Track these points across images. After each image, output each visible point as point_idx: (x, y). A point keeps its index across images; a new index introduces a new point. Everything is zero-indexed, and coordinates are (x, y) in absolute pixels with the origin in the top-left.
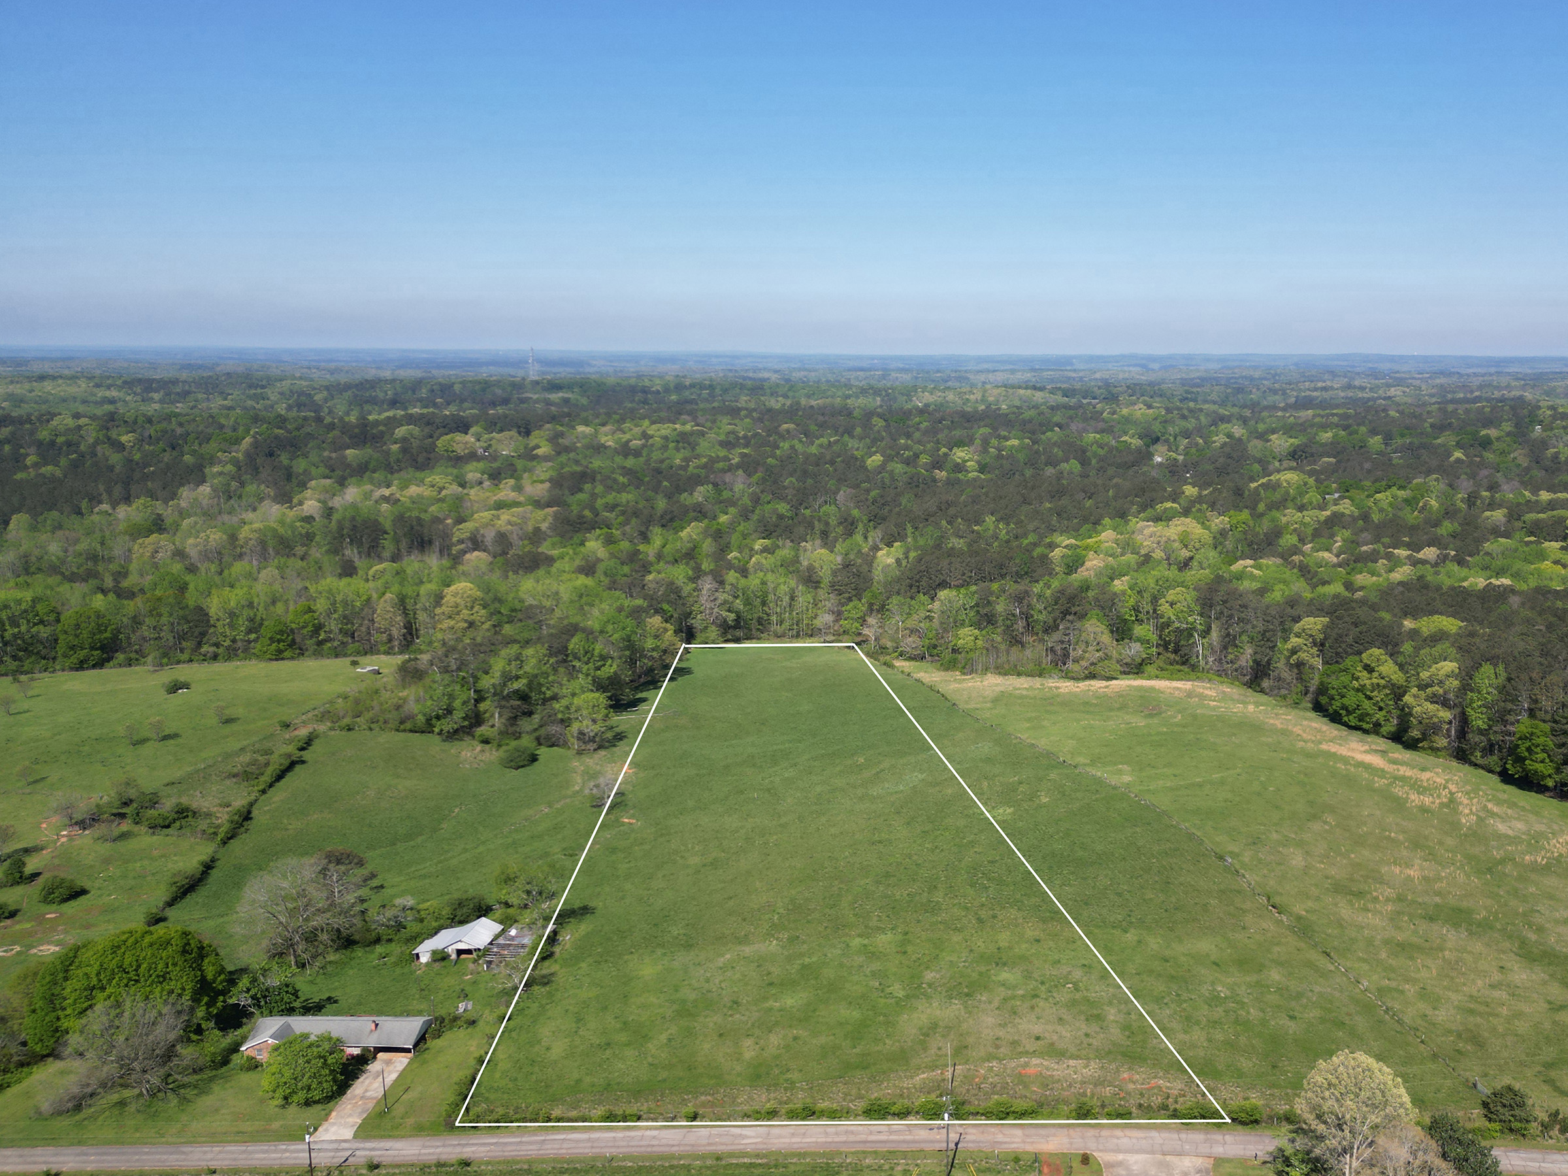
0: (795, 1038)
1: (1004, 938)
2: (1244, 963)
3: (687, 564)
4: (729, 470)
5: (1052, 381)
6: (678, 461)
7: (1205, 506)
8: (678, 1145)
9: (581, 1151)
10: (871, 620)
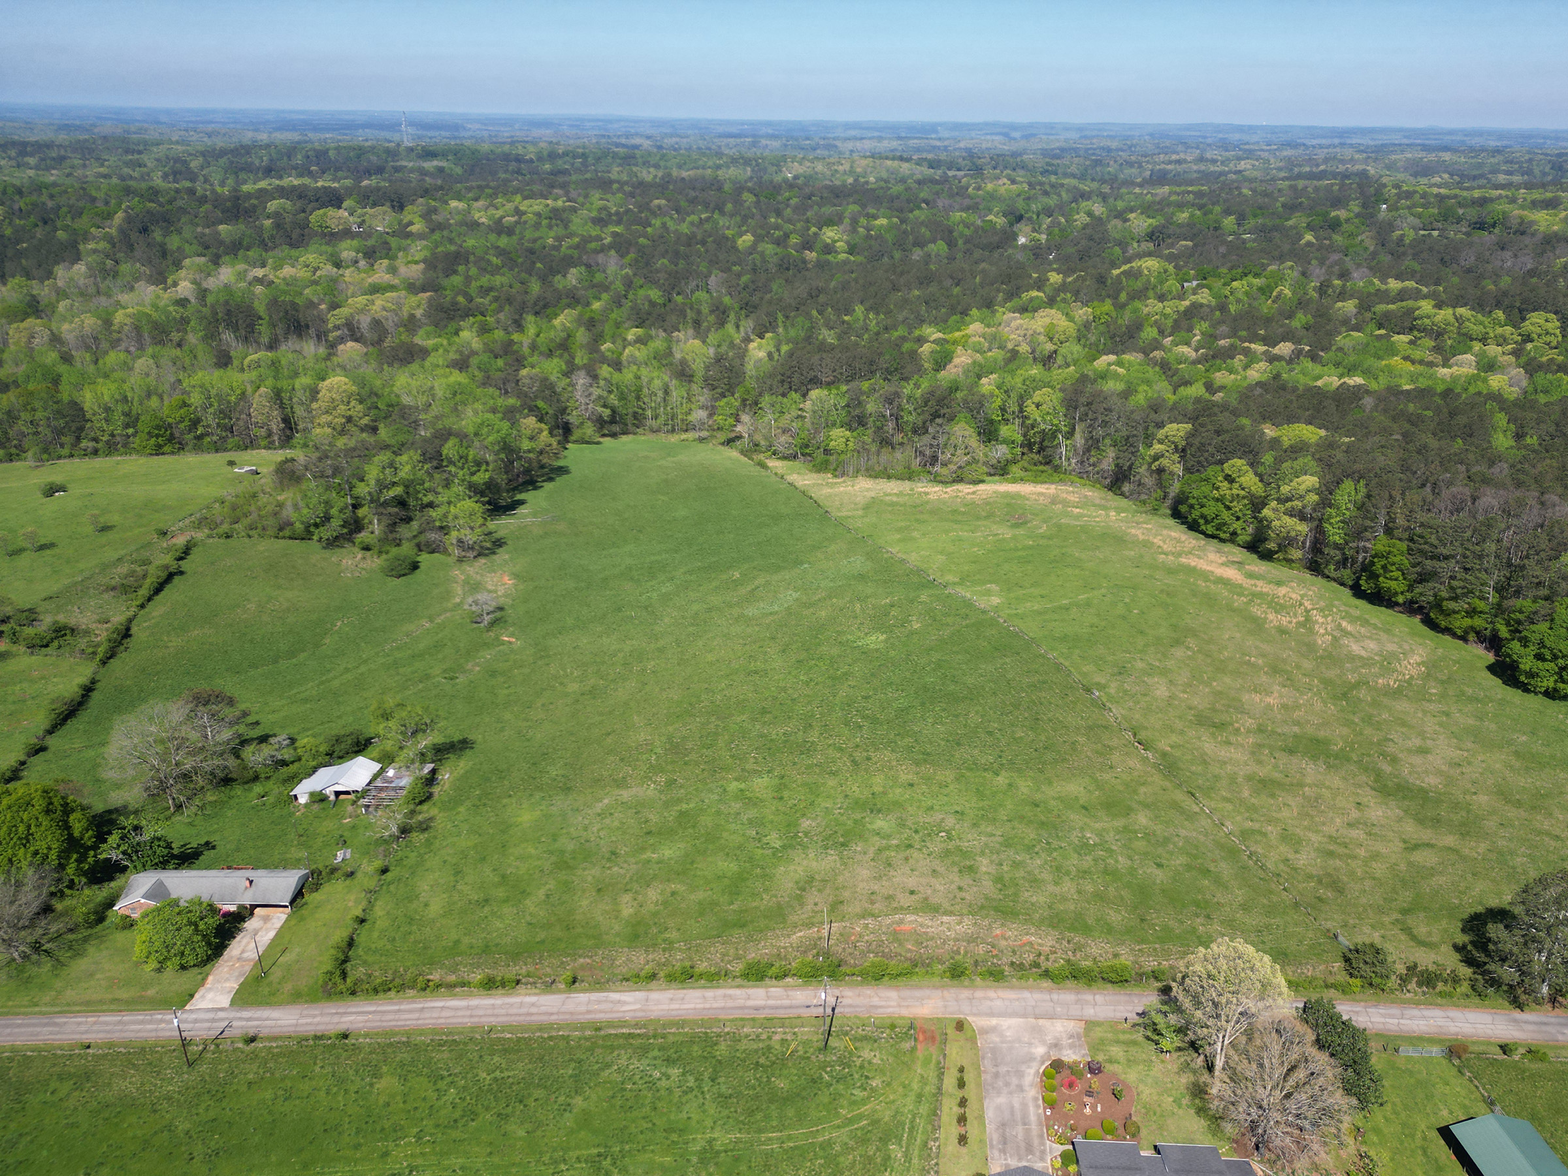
0: (673, 894)
1: (878, 782)
2: (1114, 805)
3: (561, 356)
4: (602, 250)
5: (918, 150)
6: (550, 241)
7: (1069, 295)
8: (558, 1013)
9: (460, 1020)
10: (745, 418)
